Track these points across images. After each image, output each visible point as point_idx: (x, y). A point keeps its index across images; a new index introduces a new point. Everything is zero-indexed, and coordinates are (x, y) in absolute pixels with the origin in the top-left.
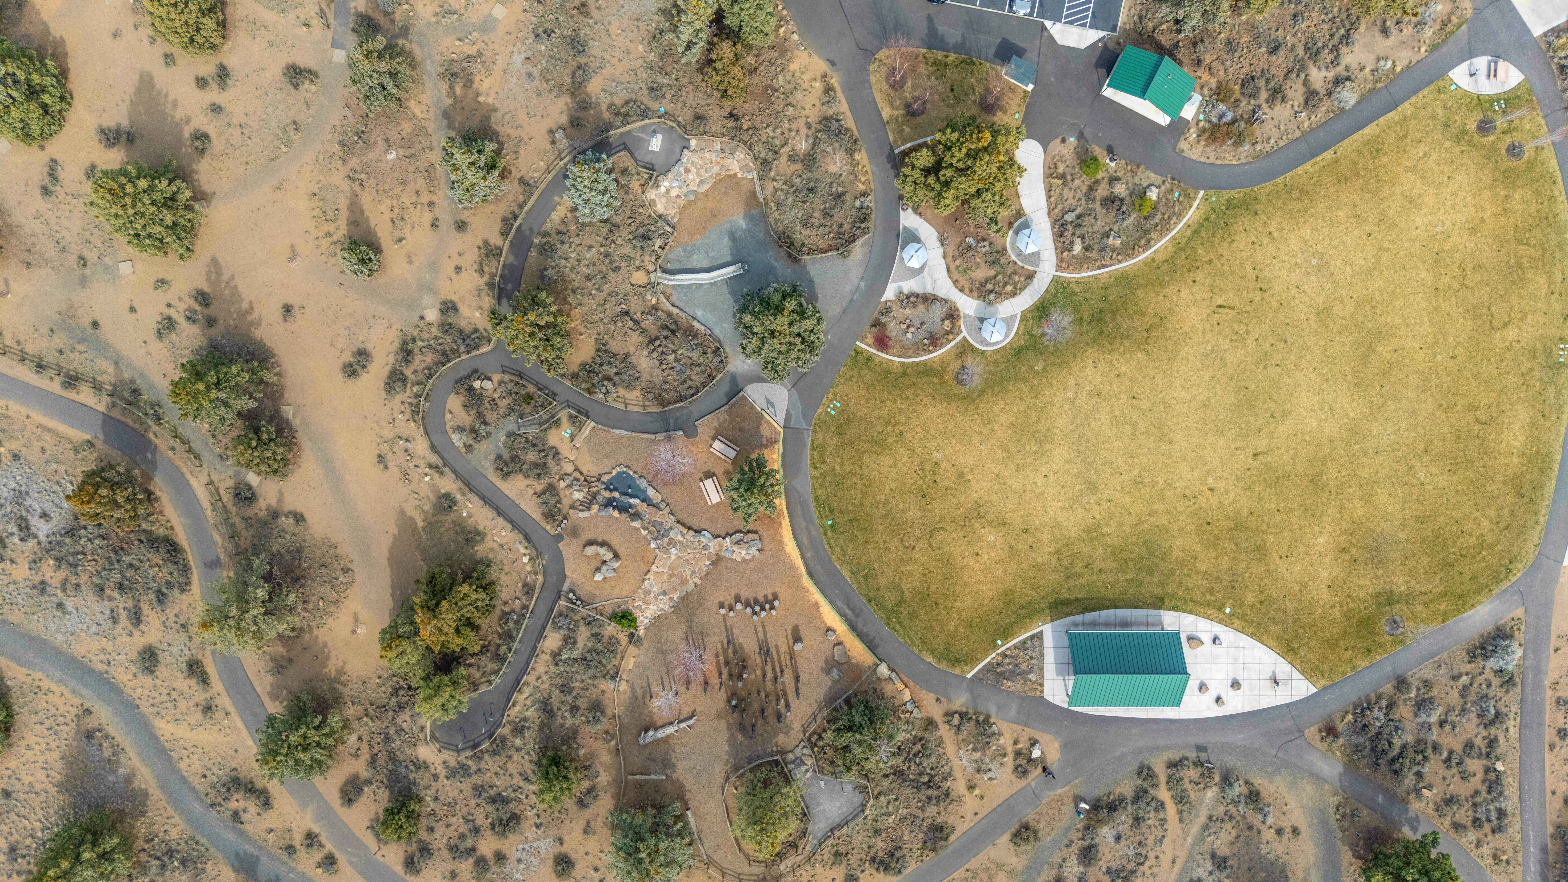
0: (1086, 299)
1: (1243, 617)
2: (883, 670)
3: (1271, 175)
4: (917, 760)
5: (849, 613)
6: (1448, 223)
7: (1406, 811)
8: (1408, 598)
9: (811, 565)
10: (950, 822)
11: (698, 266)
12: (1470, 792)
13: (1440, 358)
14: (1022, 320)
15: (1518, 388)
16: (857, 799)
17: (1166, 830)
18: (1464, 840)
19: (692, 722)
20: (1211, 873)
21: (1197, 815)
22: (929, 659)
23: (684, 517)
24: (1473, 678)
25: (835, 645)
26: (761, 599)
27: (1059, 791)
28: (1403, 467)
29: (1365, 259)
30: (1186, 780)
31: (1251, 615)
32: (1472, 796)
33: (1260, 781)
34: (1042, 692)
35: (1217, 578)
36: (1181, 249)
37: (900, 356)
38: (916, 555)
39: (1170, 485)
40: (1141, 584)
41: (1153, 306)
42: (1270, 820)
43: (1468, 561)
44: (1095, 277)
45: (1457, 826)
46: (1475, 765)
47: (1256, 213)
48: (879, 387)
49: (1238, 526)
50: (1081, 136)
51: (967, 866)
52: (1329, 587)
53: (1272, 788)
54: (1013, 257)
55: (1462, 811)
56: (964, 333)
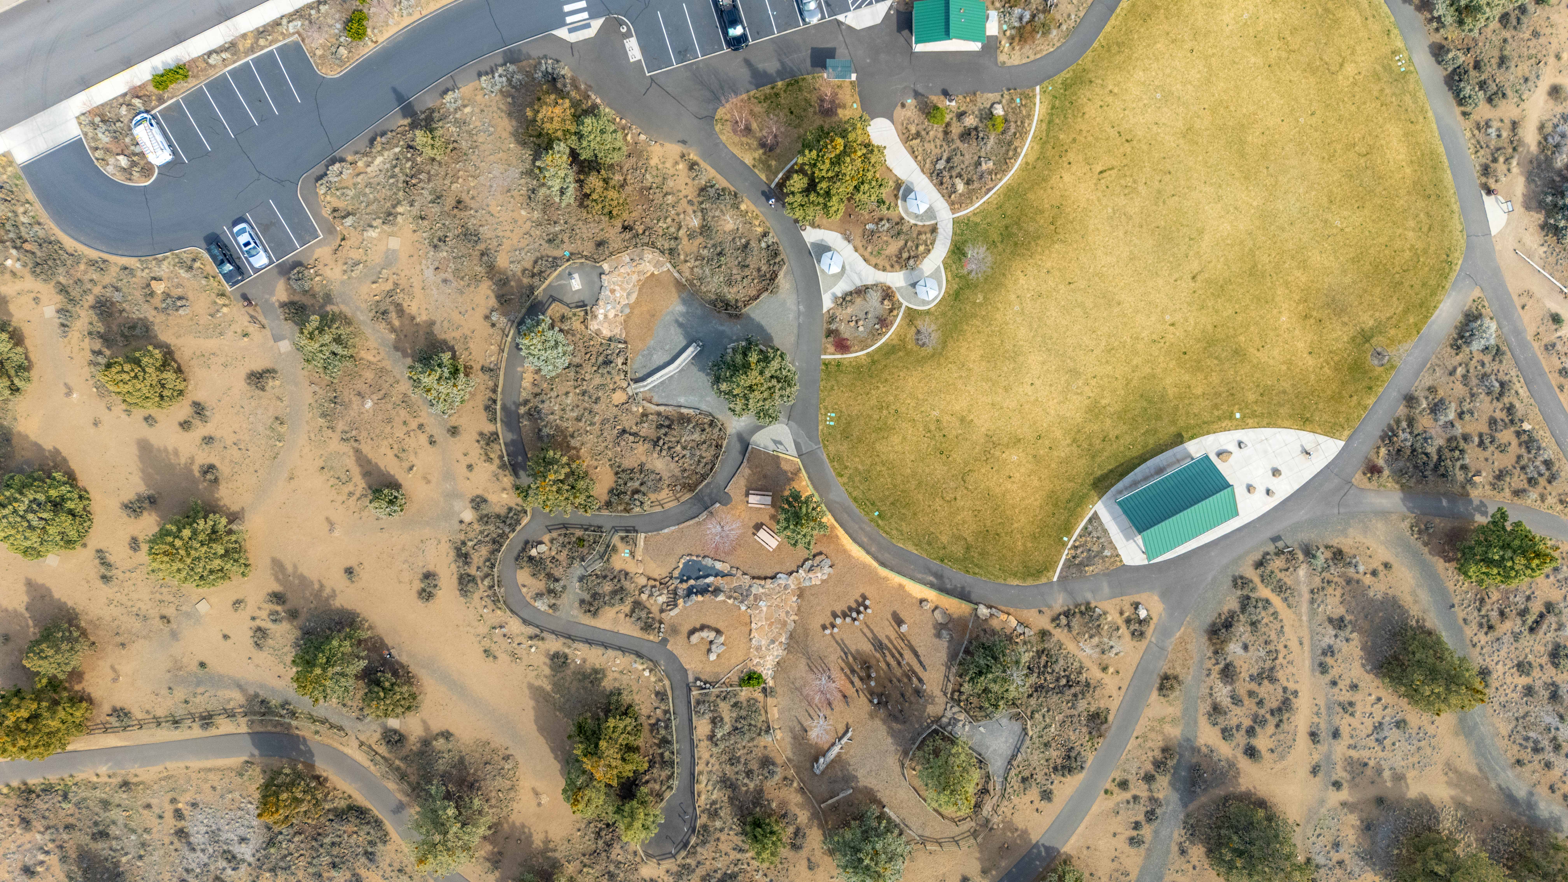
0: (989, 224)
1: (1253, 415)
2: (983, 611)
3: (1086, 45)
4: (1049, 670)
5: (932, 578)
6: (1251, 8)
7: (1470, 502)
8: (1379, 328)
9: (880, 556)
10: (1102, 706)
11: (661, 362)
12: (1513, 460)
13: (1302, 120)
14: (946, 268)
15: (1379, 111)
16: (1017, 726)
17: (1281, 621)
18: (1529, 501)
19: (849, 734)
20: (1336, 636)
21: (1300, 595)
22: (1016, 582)
23: (756, 572)
24: (1467, 365)
25: (933, 611)
26: (854, 605)
27: (1178, 635)
28: (1319, 224)
29: (1199, 72)
30: (1277, 571)
31: (1259, 410)
32: (1517, 462)
33: (1337, 541)
34: (1121, 561)
35: (1215, 393)
36: (1045, 143)
37: (862, 350)
38: (960, 503)
39: (1137, 338)
40: (1156, 431)
41: (1046, 201)
42: (1361, 568)
43: (1412, 273)
44: (987, 202)
45: (1517, 493)
46: (1506, 436)
47: (1091, 82)
48: (859, 383)
49: (1210, 342)
50: (916, 94)
51: (1135, 735)
52: (1310, 353)
53: (1350, 542)
54: (913, 222)
55: (1515, 478)
56: (905, 304)
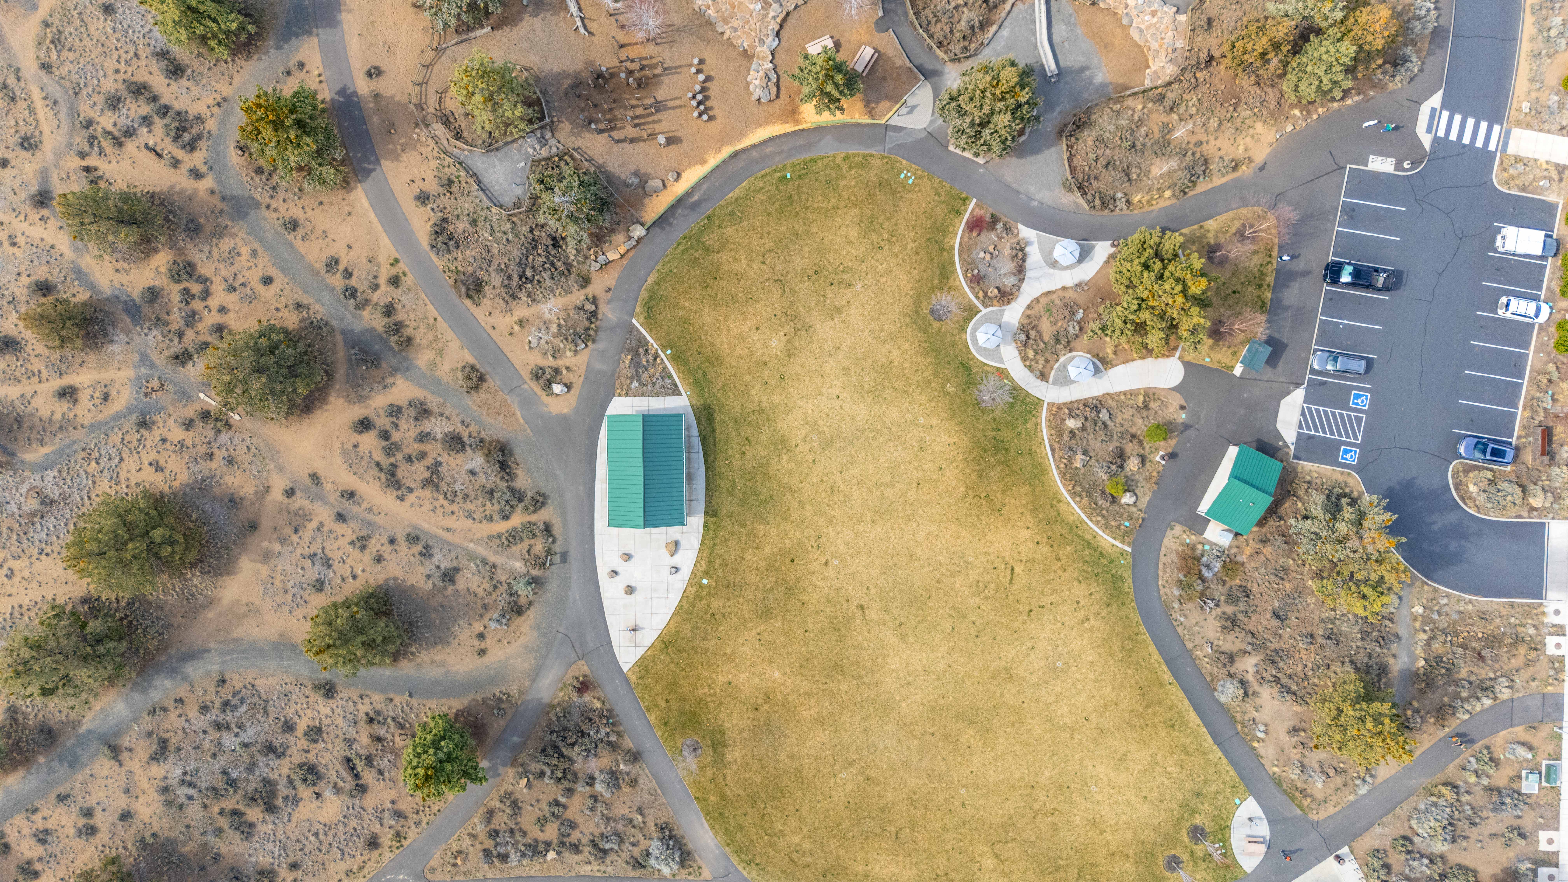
0: (1019, 434)
1: (698, 597)
2: (638, 231)
3: (1147, 618)
4: (547, 266)
5: (696, 197)
6: (1100, 798)
7: (505, 765)
8: (719, 762)
9: (745, 158)
10: (485, 301)
11: (1055, 30)
12: (524, 826)
13: (963, 791)
14: (998, 369)
15: (933, 870)
16: (508, 201)
17: (481, 522)
18: (476, 820)
19: (582, 30)
20: (438, 567)
21: (496, 553)
22: (650, 280)
23: (792, 20)
24: (641, 828)
25: (663, 181)
26: (709, 103)
27: (519, 413)
28: (852, 756)
29: (1062, 715)
30: (532, 542)
31: (700, 605)
32: (520, 829)
33: (532, 616)
34: (620, 395)
35: (737, 570)
36: (1071, 529)
37: (960, 245)
38: (756, 265)
39: (830, 522)
40: (730, 493)
41: (1013, 501)
42: (493, 625)
43: (758, 822)
44: (1042, 443)
45: (490, 814)
46: (551, 832)
47: (1108, 605)
48: (929, 223)
49: (790, 591)
50: (1187, 427)
51: (440, 319)
52: (730, 683)
53: (525, 629)
54: (1062, 359)
55: (505, 818)
56: (984, 311)
